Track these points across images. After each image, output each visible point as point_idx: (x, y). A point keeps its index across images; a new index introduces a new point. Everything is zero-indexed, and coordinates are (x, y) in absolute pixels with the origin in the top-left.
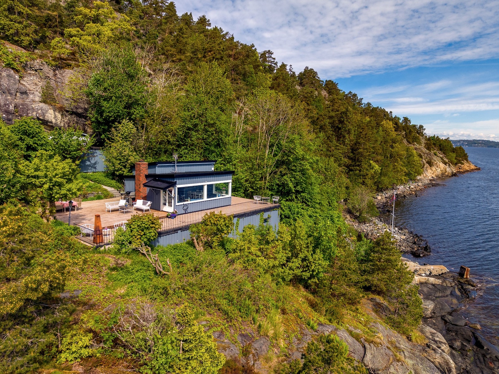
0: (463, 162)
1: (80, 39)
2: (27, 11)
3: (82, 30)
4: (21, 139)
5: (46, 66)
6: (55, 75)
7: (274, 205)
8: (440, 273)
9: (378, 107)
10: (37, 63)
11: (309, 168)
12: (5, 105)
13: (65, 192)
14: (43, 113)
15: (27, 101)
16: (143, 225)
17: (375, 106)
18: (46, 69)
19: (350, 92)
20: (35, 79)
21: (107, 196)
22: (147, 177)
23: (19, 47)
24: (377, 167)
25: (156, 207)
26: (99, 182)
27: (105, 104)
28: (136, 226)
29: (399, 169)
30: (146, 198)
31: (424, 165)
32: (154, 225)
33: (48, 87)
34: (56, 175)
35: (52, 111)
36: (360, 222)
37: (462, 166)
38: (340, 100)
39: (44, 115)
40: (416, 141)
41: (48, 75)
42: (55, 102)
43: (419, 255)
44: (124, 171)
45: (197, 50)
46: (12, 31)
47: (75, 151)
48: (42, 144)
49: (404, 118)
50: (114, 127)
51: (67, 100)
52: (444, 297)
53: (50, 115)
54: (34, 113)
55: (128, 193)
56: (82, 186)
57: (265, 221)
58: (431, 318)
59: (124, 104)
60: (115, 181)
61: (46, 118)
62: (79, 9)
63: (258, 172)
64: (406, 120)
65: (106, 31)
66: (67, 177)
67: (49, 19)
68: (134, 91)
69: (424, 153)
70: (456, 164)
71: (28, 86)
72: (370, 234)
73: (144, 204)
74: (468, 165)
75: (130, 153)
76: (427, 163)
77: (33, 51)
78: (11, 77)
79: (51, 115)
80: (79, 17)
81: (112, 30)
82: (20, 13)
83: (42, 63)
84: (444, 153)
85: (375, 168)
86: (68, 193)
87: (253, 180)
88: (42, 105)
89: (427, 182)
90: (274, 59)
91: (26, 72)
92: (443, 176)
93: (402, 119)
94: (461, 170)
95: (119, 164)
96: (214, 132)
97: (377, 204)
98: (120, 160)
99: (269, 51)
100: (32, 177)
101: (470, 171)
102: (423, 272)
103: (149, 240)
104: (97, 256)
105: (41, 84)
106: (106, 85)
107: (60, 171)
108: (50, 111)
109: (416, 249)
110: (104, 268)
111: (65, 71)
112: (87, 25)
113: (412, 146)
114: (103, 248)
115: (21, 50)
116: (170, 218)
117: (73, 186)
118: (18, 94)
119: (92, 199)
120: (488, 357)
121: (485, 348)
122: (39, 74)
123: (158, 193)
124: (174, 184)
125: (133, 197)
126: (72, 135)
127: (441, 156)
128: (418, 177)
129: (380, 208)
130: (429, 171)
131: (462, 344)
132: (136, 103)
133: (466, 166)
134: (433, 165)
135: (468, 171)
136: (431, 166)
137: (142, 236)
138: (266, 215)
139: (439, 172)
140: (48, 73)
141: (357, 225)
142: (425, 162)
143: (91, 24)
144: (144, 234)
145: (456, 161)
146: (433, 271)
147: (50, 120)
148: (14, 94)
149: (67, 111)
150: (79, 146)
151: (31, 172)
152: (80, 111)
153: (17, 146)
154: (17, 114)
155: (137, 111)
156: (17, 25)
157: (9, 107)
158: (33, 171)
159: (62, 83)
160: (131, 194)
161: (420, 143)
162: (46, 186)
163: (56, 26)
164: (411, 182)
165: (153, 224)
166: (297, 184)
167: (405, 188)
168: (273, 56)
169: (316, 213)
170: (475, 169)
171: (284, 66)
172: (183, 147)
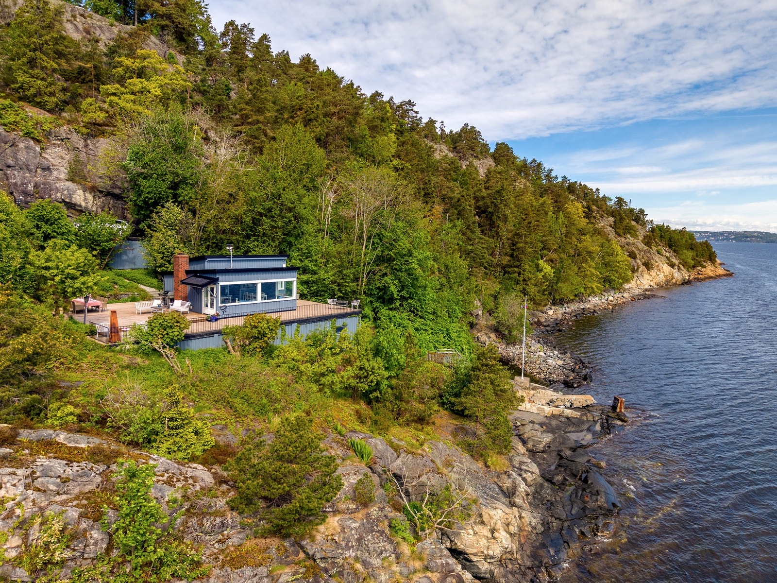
0: (705, 264)
1: (120, 99)
2: (52, 66)
3: (122, 86)
4: (38, 227)
5: (75, 134)
6: (86, 146)
7: (352, 310)
8: (585, 405)
9: (576, 182)
10: (63, 130)
11: (416, 266)
12: (23, 184)
13: (79, 285)
14: (70, 194)
15: (50, 179)
16: (165, 323)
17: (572, 181)
18: (76, 138)
19: (534, 161)
20: (61, 151)
21: (146, 297)
22: (188, 272)
23: (42, 111)
24: (548, 269)
25: (196, 308)
26: (138, 281)
27: (144, 183)
28: (157, 325)
29: (588, 273)
30: (185, 299)
31: (638, 267)
32: (179, 324)
33: (77, 161)
34: (69, 266)
35: (81, 191)
36: (508, 344)
37: (703, 270)
38: (499, 173)
39: (71, 197)
40: (629, 233)
41: (78, 146)
42: (86, 180)
43: (572, 385)
44: (167, 268)
45: (284, 107)
46: (32, 91)
47: (107, 241)
48: (63, 233)
49: (617, 198)
50: (157, 213)
51: (100, 177)
52: (577, 432)
53: (78, 197)
54: (59, 195)
55: (166, 293)
56: (100, 280)
57: (339, 329)
58: (543, 452)
59: (167, 183)
60: (157, 280)
61: (74, 201)
62: (119, 60)
63: (349, 271)
64: (620, 201)
65: (154, 87)
66: (82, 269)
67: (82, 71)
68: (181, 167)
69: (639, 250)
70: (694, 267)
71: (51, 160)
72: (517, 358)
73: (182, 305)
74: (713, 268)
75: (175, 245)
76: (643, 264)
77: (60, 115)
78: (31, 149)
79: (80, 197)
80: (119, 69)
81: (162, 86)
82: (43, 68)
83: (70, 131)
84: (675, 251)
85: (545, 271)
86: (82, 286)
87: (342, 281)
88: (69, 184)
89: (637, 293)
90: (417, 113)
91: (50, 142)
92: (668, 285)
93: (615, 200)
94: (701, 276)
95: (162, 258)
96: (293, 219)
97: (545, 321)
98: (163, 253)
99: (410, 101)
100: (43, 268)
101: (715, 278)
102: (562, 404)
103: (172, 340)
104: (109, 354)
105: (68, 157)
106: (146, 159)
107: (73, 262)
108: (78, 191)
109: (571, 378)
110: (114, 365)
111: (99, 141)
112: (129, 81)
113: (623, 239)
114: (118, 348)
115: (44, 114)
116: (210, 321)
117: (90, 280)
118: (39, 171)
119: (125, 301)
120: (588, 491)
121: (589, 482)
122: (65, 144)
123: (199, 292)
124: (215, 281)
125: (171, 297)
126: (103, 222)
127: (668, 254)
128: (627, 286)
129: (548, 326)
130: (646, 276)
131: (565, 479)
132: (184, 181)
133: (709, 270)
134: (652, 268)
135: (712, 277)
136: (648, 270)
137: (164, 335)
138: (339, 323)
139: (661, 278)
140: (77, 143)
141: (503, 347)
142: (640, 263)
143: (135, 80)
144: (167, 334)
145: (693, 262)
146: (575, 403)
147: (79, 204)
148: (34, 170)
149: (101, 192)
150: (112, 236)
151: (42, 263)
152: (117, 191)
153: (32, 234)
154: (37, 196)
155: (186, 192)
156: (39, 82)
157: (27, 186)
158: (43, 261)
159: (95, 156)
160: (169, 294)
161: (635, 236)
162: (57, 279)
163: (91, 81)
164: (612, 293)
165: (177, 322)
166: (403, 287)
167: (600, 300)
168: (415, 108)
169: (426, 325)
170: (724, 275)
171: (432, 122)
172: (253, 238)
